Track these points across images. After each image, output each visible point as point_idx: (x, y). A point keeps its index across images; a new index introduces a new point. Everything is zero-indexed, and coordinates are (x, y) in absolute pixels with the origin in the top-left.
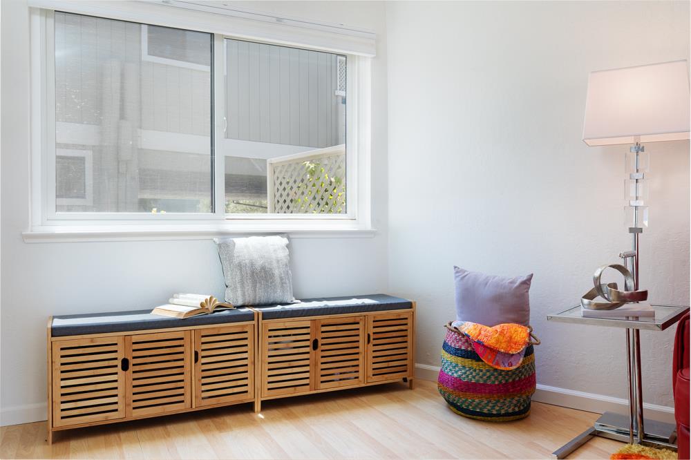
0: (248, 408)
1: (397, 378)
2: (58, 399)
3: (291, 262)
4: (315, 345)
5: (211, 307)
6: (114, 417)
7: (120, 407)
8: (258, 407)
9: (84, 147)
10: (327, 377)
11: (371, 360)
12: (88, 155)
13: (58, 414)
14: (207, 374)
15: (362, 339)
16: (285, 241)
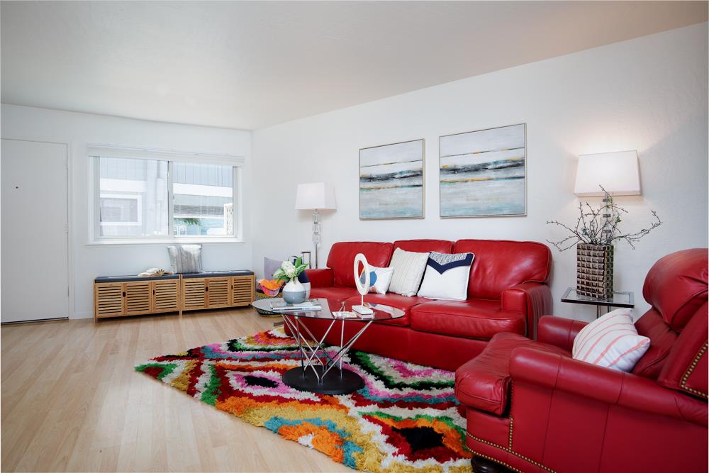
0: (177, 313)
1: (247, 304)
2: (97, 306)
3: (200, 256)
4: (207, 289)
5: (162, 274)
6: (120, 314)
7: (122, 310)
8: (181, 313)
9: (137, 193)
10: (212, 302)
11: (233, 296)
12: (139, 198)
13: (98, 312)
14: (158, 299)
15: (229, 287)
16: (200, 247)
